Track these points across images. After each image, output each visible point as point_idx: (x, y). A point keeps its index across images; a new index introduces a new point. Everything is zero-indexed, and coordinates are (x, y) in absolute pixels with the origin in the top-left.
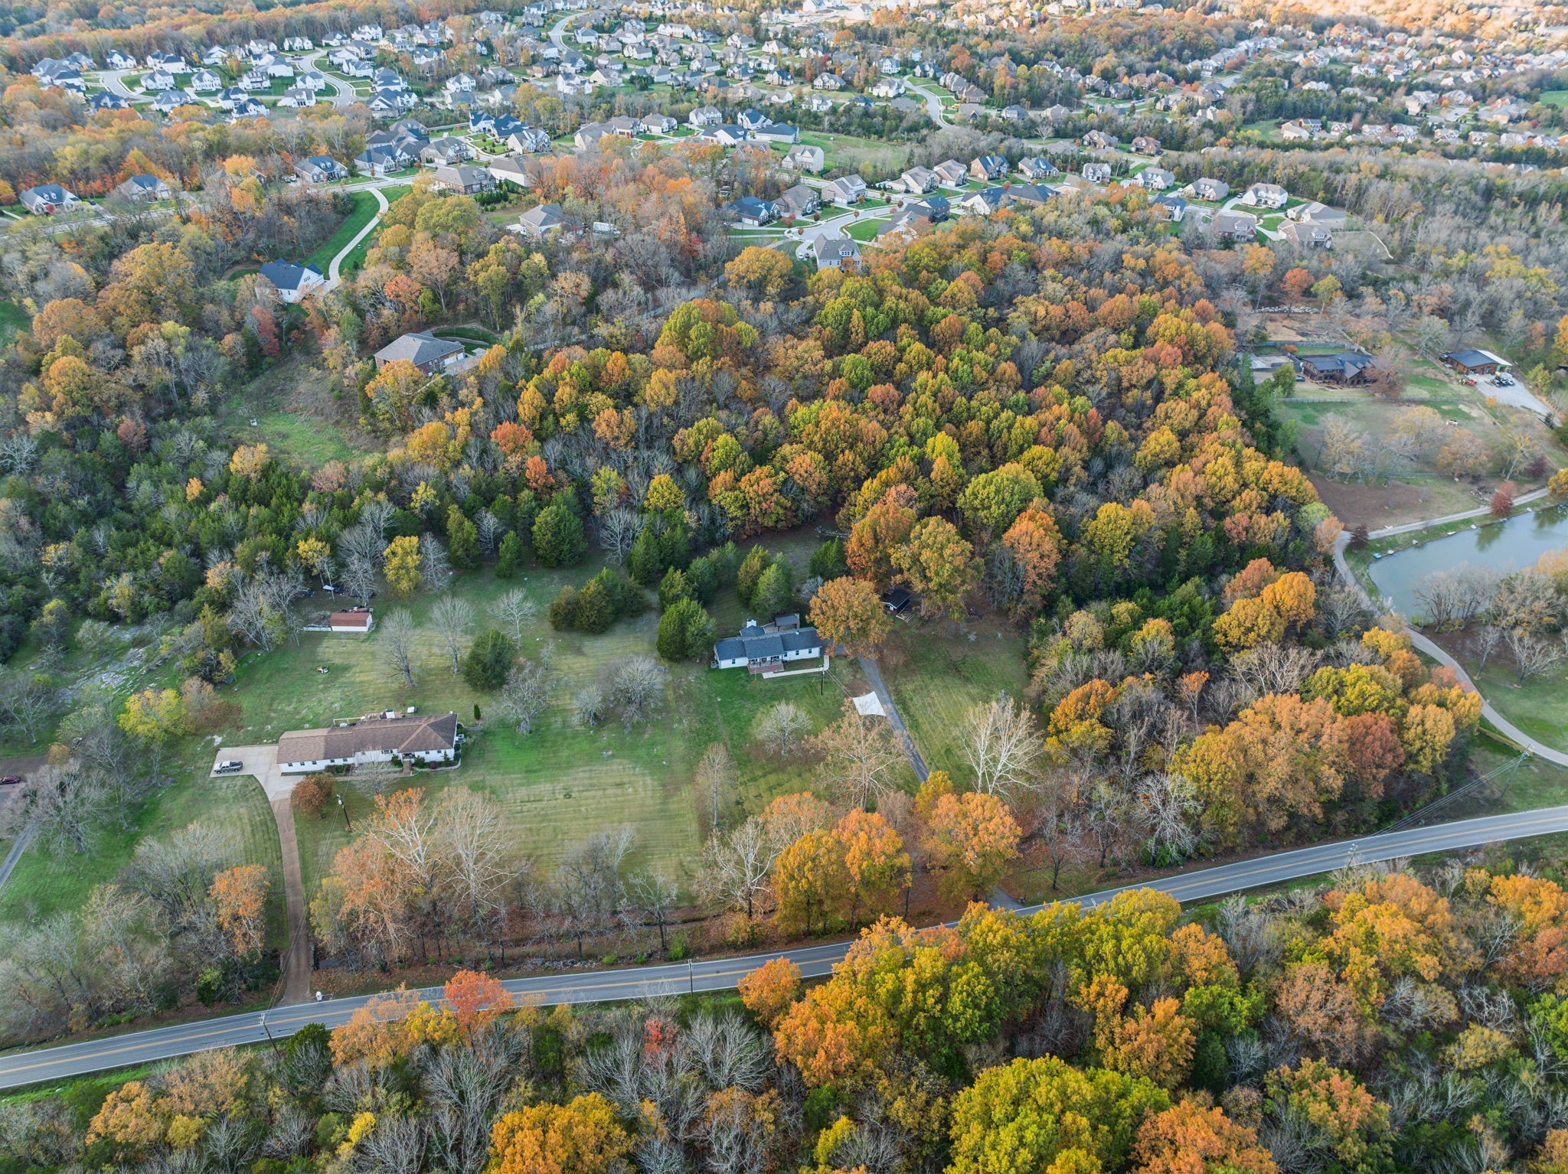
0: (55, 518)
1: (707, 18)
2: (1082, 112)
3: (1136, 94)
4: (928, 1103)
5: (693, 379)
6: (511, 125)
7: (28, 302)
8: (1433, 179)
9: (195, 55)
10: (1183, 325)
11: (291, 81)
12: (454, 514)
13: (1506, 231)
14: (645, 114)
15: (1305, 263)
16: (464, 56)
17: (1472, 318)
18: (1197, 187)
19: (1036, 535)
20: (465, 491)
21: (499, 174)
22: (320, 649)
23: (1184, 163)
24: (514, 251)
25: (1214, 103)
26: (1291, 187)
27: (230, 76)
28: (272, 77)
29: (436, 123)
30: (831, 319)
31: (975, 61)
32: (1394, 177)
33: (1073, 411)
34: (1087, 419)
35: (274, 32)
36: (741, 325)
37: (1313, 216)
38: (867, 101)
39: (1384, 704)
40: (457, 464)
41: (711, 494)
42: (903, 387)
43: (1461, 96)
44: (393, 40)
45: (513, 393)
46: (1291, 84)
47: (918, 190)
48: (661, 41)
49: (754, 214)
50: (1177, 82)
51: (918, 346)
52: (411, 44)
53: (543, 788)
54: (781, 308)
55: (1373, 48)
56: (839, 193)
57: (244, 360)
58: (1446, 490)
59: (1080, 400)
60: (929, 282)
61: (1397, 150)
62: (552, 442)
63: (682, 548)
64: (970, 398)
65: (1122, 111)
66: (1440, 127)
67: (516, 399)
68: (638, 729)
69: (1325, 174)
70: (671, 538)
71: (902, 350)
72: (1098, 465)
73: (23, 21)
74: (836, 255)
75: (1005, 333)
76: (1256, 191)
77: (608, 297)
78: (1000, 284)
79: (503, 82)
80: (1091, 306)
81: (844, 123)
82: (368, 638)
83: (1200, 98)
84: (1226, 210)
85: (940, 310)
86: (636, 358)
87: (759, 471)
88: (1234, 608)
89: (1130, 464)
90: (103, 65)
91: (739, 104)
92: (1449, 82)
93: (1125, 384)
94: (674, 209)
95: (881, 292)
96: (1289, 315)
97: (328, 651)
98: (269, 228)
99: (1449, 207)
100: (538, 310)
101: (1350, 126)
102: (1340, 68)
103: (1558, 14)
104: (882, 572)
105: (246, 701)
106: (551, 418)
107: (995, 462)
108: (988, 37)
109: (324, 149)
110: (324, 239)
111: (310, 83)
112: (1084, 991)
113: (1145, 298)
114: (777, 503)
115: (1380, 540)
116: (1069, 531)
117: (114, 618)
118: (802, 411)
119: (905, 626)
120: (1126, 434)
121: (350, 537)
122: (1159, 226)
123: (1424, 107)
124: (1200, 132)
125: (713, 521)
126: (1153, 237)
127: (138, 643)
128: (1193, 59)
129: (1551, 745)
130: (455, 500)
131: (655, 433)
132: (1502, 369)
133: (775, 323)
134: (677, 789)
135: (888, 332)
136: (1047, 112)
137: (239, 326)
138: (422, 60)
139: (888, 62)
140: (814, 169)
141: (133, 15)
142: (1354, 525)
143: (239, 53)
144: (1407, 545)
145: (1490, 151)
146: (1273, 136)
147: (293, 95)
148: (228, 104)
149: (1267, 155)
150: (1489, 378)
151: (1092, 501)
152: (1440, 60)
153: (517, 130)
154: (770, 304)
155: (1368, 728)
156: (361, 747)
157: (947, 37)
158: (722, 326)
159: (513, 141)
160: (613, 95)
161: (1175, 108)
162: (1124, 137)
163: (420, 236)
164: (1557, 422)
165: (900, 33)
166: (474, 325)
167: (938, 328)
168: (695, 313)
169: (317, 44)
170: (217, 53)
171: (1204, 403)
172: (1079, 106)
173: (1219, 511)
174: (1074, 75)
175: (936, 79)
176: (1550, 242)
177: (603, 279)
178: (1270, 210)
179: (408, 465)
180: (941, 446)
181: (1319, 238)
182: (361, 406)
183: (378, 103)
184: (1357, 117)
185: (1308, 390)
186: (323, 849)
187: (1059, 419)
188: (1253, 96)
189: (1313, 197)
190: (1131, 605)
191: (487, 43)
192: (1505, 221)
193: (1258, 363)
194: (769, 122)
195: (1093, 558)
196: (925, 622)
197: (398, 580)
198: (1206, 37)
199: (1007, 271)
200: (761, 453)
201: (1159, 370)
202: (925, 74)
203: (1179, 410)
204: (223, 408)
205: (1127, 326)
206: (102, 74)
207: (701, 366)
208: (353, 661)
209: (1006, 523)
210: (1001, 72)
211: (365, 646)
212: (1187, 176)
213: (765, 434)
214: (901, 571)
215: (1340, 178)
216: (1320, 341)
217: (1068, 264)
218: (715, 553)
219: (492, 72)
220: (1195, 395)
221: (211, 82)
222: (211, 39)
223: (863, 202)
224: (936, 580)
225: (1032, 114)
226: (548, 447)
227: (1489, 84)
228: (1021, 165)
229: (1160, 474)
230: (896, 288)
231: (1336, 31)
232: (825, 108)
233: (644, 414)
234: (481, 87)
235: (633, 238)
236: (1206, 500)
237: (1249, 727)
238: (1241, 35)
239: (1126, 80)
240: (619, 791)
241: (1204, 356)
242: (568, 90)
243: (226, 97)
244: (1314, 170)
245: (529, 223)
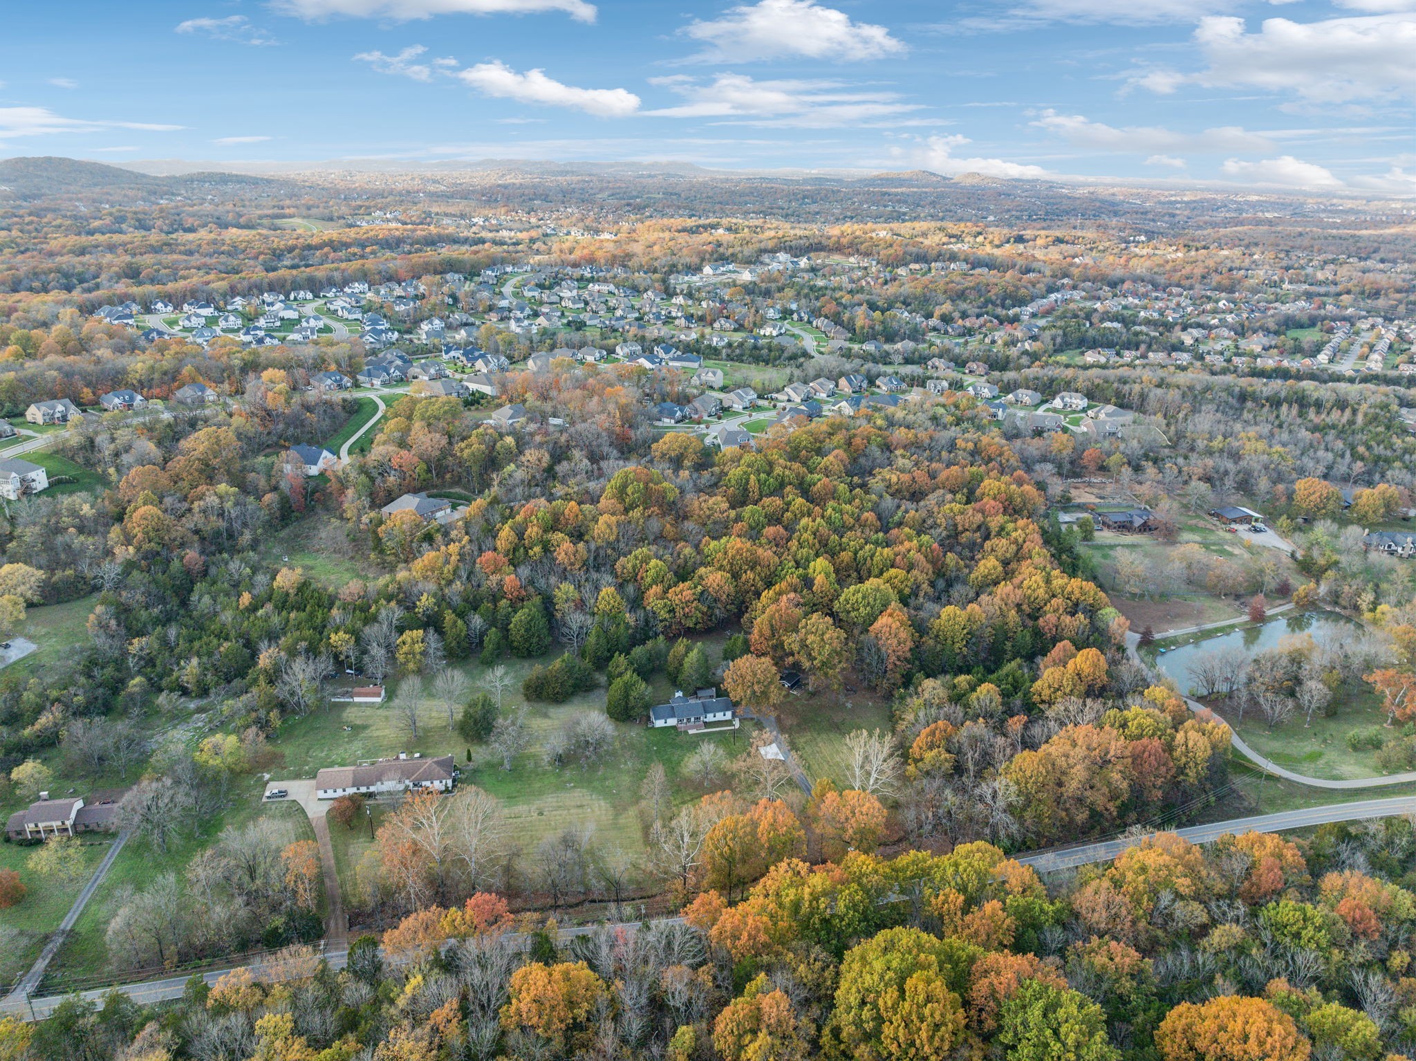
0: (137, 620)
1: (627, 279)
2: (926, 345)
3: (969, 332)
4: (823, 969)
5: (629, 522)
6: (477, 354)
7: (112, 470)
8: (1198, 387)
9: (221, 303)
10: (1003, 486)
11: (299, 321)
12: (449, 616)
13: (1256, 424)
14: (580, 348)
15: (1099, 445)
16: (435, 305)
17: (1229, 482)
18: (1016, 396)
19: (894, 626)
20: (457, 600)
21: (473, 387)
22: (345, 715)
23: (1006, 380)
24: (491, 435)
25: (1030, 338)
26: (1089, 395)
27: (249, 319)
28: (282, 319)
29: (414, 353)
30: (733, 482)
31: (840, 309)
32: (1168, 386)
33: (921, 546)
34: (932, 551)
35: (283, 286)
36: (665, 484)
37: (1107, 415)
38: (756, 339)
39: (1157, 732)
40: (450, 583)
41: (645, 603)
42: (790, 528)
43: (1225, 332)
44: (378, 293)
45: (492, 533)
46: (1091, 324)
47: (798, 400)
48: (591, 295)
49: (671, 415)
50: (1001, 323)
51: (800, 500)
52: (392, 296)
53: (521, 808)
54: (695, 475)
55: (1157, 298)
56: (736, 401)
57: (278, 514)
58: (1215, 604)
59: (925, 538)
60: (808, 459)
61: (1172, 369)
62: (523, 567)
63: (624, 640)
64: (841, 537)
65: (957, 344)
66: (1209, 353)
67: (495, 537)
68: (593, 768)
69: (1116, 385)
70: (616, 633)
71: (789, 504)
72: (941, 584)
73: (81, 281)
74: (735, 442)
75: (867, 493)
76: (1062, 399)
77: (563, 468)
78: (862, 460)
79: (466, 324)
80: (932, 476)
81: (736, 355)
82: (381, 706)
83: (1019, 334)
84: (1040, 411)
85: (816, 476)
86: (586, 507)
87: (681, 585)
88: (1046, 674)
89: (965, 583)
90: (148, 310)
91: (655, 340)
92: (1215, 322)
93: (960, 528)
94: (611, 407)
95: (771, 464)
96: (1090, 484)
97: (350, 715)
98: (295, 421)
99: (1211, 407)
100: (510, 476)
101: (1138, 353)
102: (1130, 312)
103: (1297, 275)
104: (779, 653)
105: (288, 750)
106: (522, 550)
107: (861, 580)
108: (851, 292)
109: (333, 367)
110: (335, 431)
111: (312, 323)
112: (933, 901)
113: (974, 469)
114: (696, 609)
115: (1164, 640)
116: (920, 628)
117: (185, 692)
118: (714, 544)
119: (797, 698)
120: (962, 563)
121: (368, 631)
122: (985, 421)
123: (1197, 340)
124: (1019, 358)
125: (647, 622)
126: (980, 428)
127: (200, 710)
128: (1014, 306)
129: (1292, 770)
130: (449, 606)
131: (600, 561)
132: (1256, 520)
133: (691, 485)
134: (625, 809)
135: (778, 490)
136: (899, 346)
137: (275, 489)
138: (401, 308)
139: (771, 310)
140: (716, 386)
141: (168, 275)
142: (1142, 630)
143: (256, 301)
144: (1186, 643)
145: (1247, 370)
146: (1079, 360)
147: (299, 332)
148: (248, 338)
149: (1070, 373)
150: (1247, 527)
151: (936, 607)
152: (1209, 307)
153: (482, 356)
154: (687, 472)
155: (1145, 747)
156: (379, 779)
157: (818, 292)
158: (651, 485)
159: (480, 364)
160: (554, 334)
161: (1000, 342)
162: (960, 363)
163: (417, 425)
164: (1299, 555)
165: (781, 290)
166: (457, 490)
167: (815, 489)
168: (631, 476)
169: (316, 296)
170: (239, 302)
171: (1020, 540)
172: (924, 341)
173: (1036, 613)
174: (919, 319)
175: (810, 322)
176: (1290, 432)
177: (559, 454)
178: (1074, 412)
179: (413, 583)
180: (820, 567)
181: (1113, 430)
182: (371, 544)
183: (368, 338)
184: (1143, 347)
185: (1105, 536)
186: (351, 850)
187: (909, 551)
188: (1060, 332)
189: (1108, 401)
190: (968, 677)
191: (454, 297)
192: (1255, 417)
193: (1065, 517)
194: (679, 353)
195: (939, 647)
196: (813, 694)
197: (408, 661)
198: (1023, 290)
199: (867, 451)
200: (683, 573)
201: (985, 517)
202: (801, 319)
203: (1002, 545)
204: (262, 548)
205: (960, 489)
206: (147, 317)
207: (636, 513)
208: (371, 722)
209: (872, 618)
210: (861, 317)
211: (380, 712)
212: (1008, 388)
213: (686, 562)
214: (793, 654)
215: (1127, 387)
216: (1115, 502)
217: (914, 446)
218: (650, 644)
219: (457, 317)
220: (1014, 534)
221: (234, 322)
222: (233, 292)
223: (754, 407)
224: (819, 658)
225: (887, 347)
226: (520, 570)
227: (1246, 323)
228: (878, 382)
229: (989, 590)
230: (781, 461)
231: (1127, 285)
232: (723, 344)
233: (593, 546)
234: (449, 327)
235: (580, 427)
236: (1025, 607)
237: (1056, 748)
238: (1051, 289)
239: (960, 322)
240: (580, 811)
241: (1021, 510)
242: (518, 330)
243: (247, 333)
244: (1107, 382)
245: (501, 418)
